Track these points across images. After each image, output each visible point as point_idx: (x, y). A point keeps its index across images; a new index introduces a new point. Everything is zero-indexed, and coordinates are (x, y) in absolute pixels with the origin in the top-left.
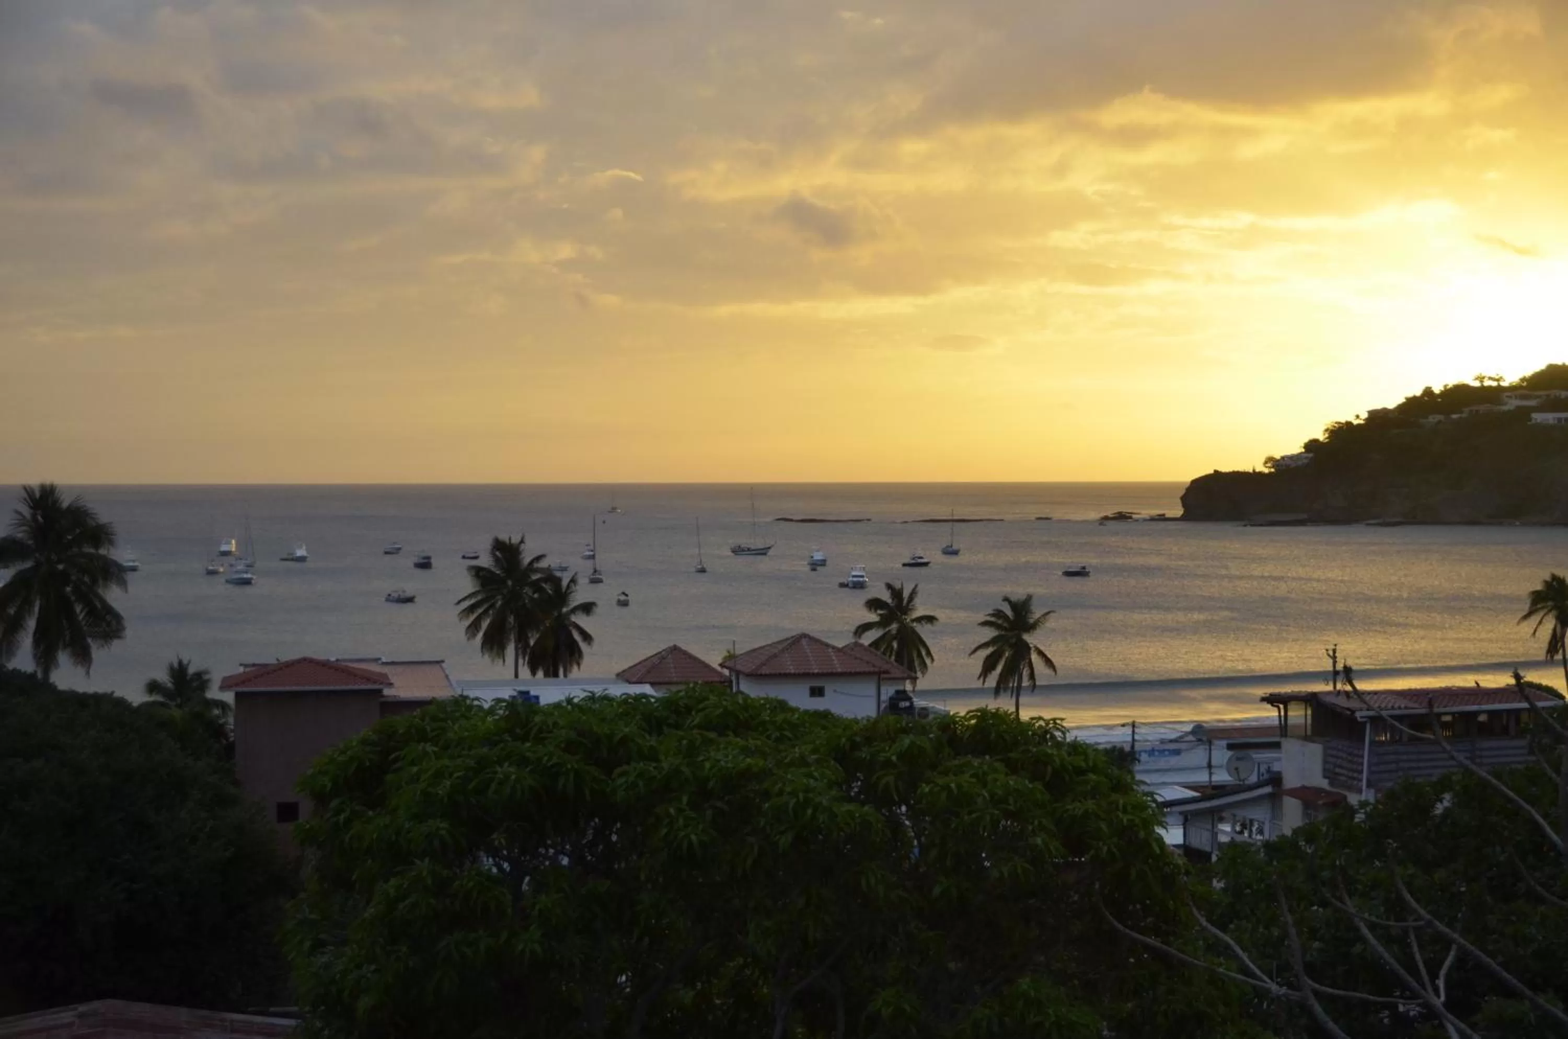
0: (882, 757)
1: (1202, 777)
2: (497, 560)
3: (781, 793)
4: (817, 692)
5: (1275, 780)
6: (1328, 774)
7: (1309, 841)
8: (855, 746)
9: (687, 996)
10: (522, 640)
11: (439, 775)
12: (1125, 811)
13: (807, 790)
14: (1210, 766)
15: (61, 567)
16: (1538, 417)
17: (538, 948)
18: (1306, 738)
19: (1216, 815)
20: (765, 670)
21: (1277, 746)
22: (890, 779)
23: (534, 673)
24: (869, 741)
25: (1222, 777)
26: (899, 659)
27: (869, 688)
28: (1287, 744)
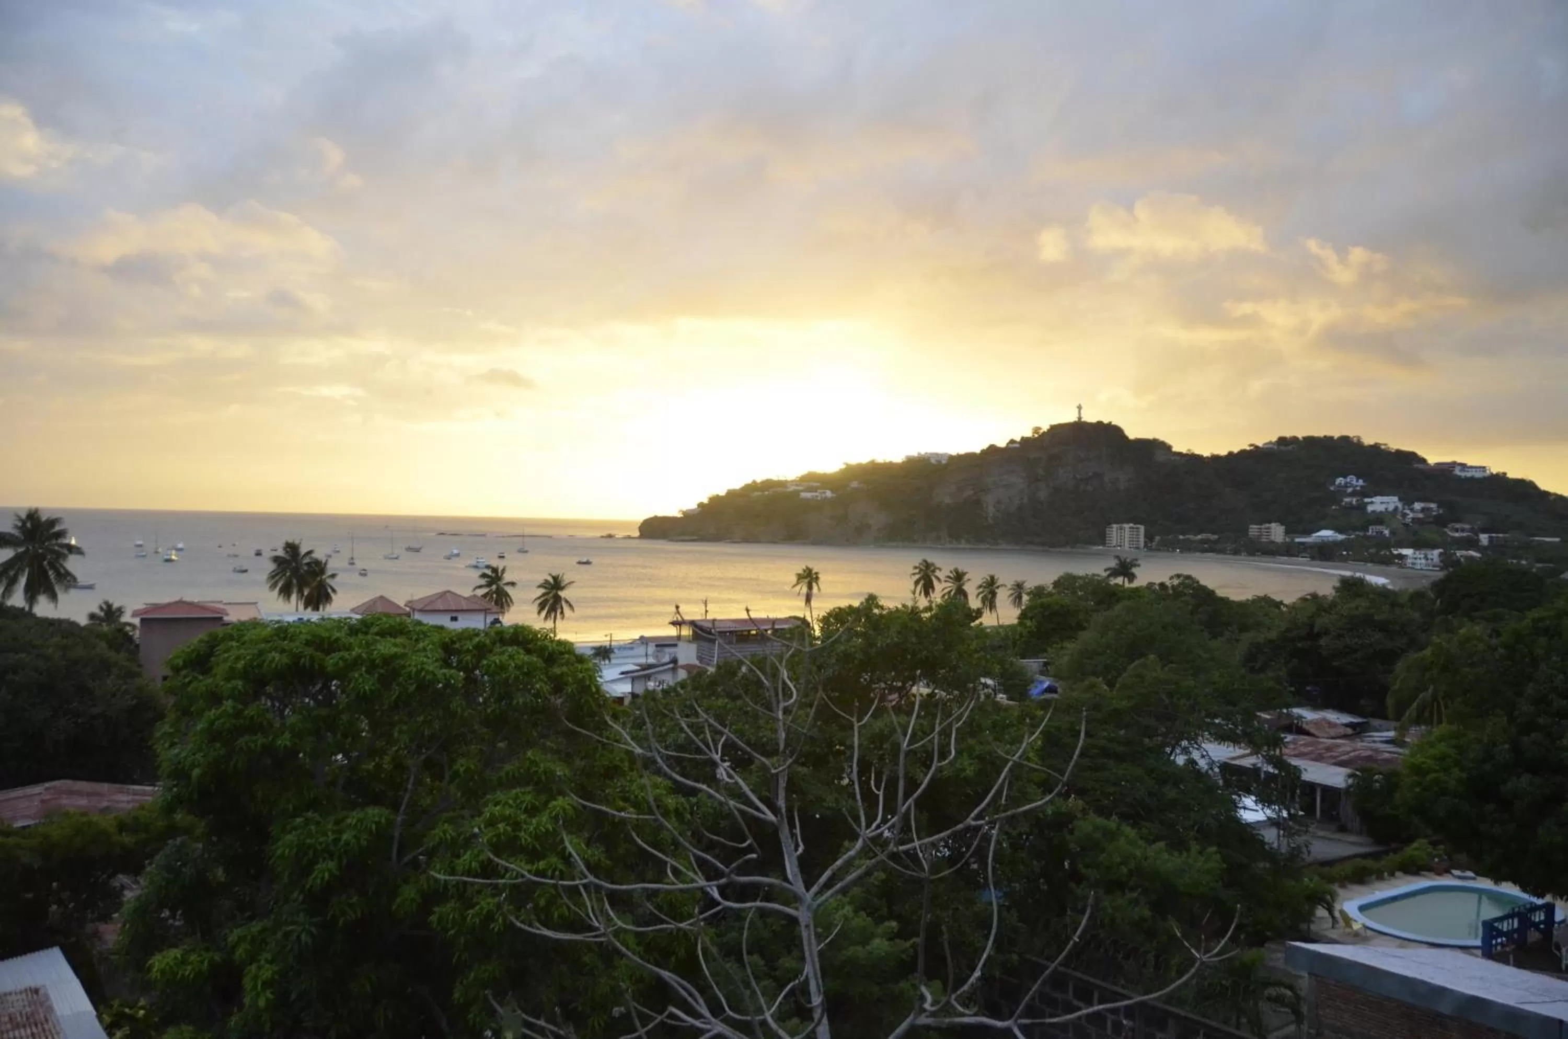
0: (465, 648)
1: (643, 661)
2: (287, 552)
3: (410, 665)
4: (454, 619)
5: (674, 661)
6: (700, 658)
7: (682, 688)
8: (453, 642)
9: (371, 766)
10: (300, 592)
11: (238, 658)
12: (581, 672)
13: (423, 663)
14: (646, 655)
15: (40, 551)
16: (803, 495)
17: (288, 743)
18: (689, 641)
19: (648, 677)
20: (428, 608)
21: (675, 645)
22: (469, 658)
23: (306, 608)
24: (460, 640)
25: (651, 660)
26: (496, 603)
27: (481, 617)
28: (680, 644)
